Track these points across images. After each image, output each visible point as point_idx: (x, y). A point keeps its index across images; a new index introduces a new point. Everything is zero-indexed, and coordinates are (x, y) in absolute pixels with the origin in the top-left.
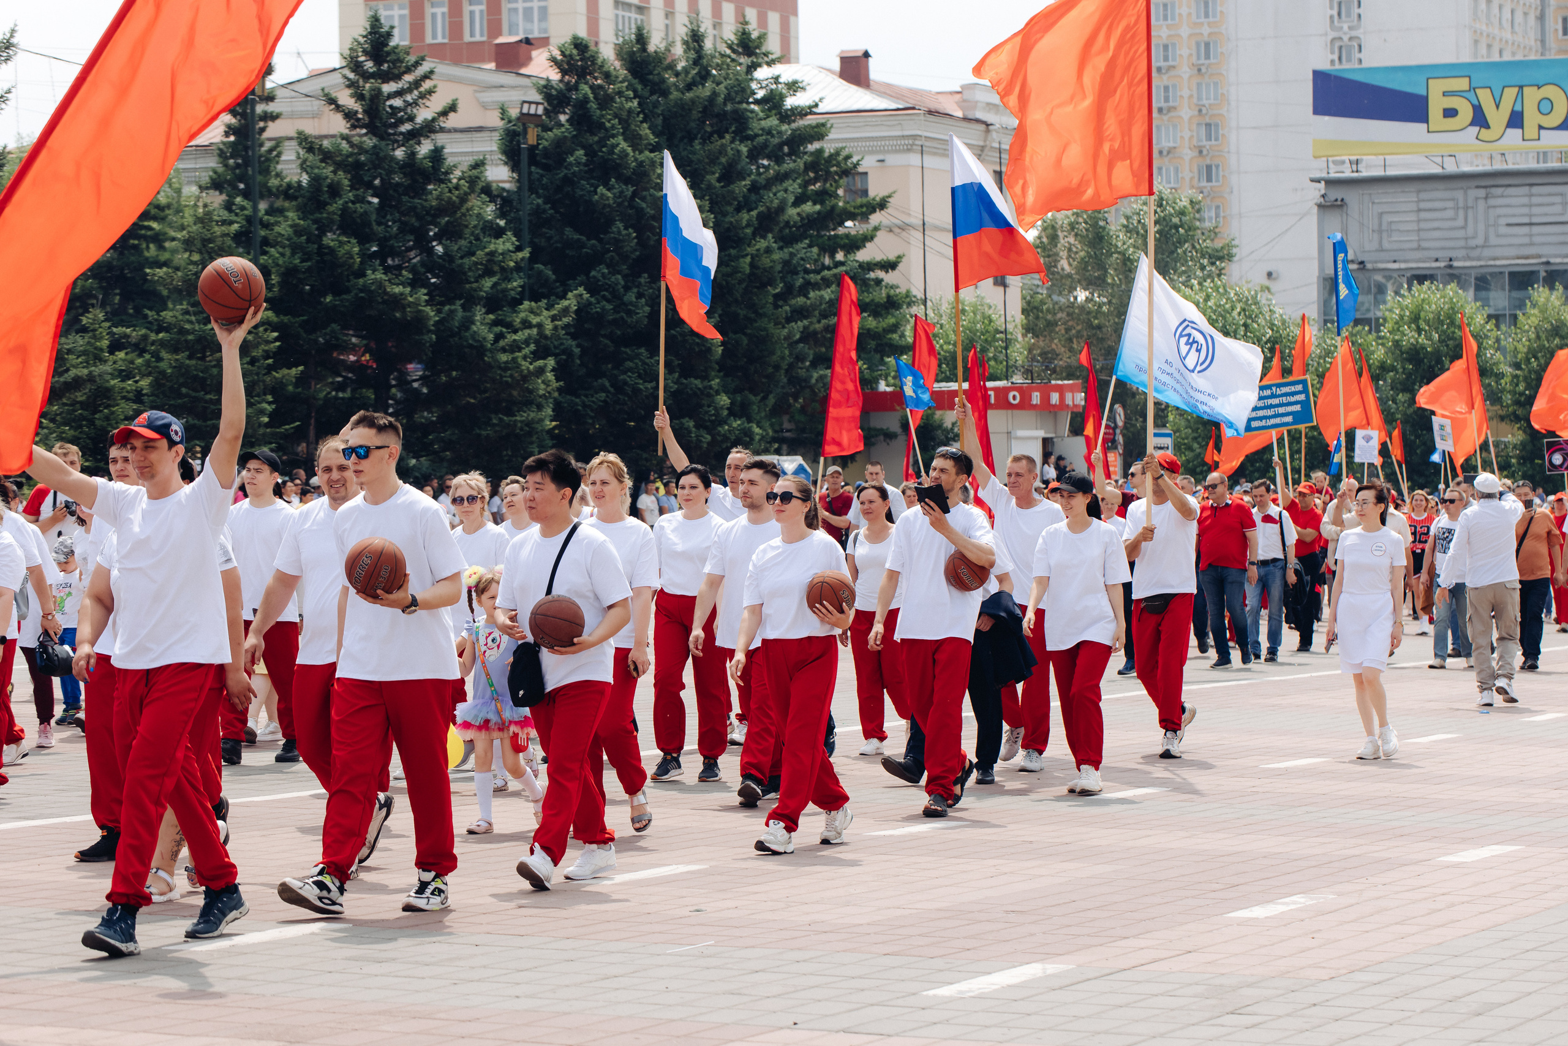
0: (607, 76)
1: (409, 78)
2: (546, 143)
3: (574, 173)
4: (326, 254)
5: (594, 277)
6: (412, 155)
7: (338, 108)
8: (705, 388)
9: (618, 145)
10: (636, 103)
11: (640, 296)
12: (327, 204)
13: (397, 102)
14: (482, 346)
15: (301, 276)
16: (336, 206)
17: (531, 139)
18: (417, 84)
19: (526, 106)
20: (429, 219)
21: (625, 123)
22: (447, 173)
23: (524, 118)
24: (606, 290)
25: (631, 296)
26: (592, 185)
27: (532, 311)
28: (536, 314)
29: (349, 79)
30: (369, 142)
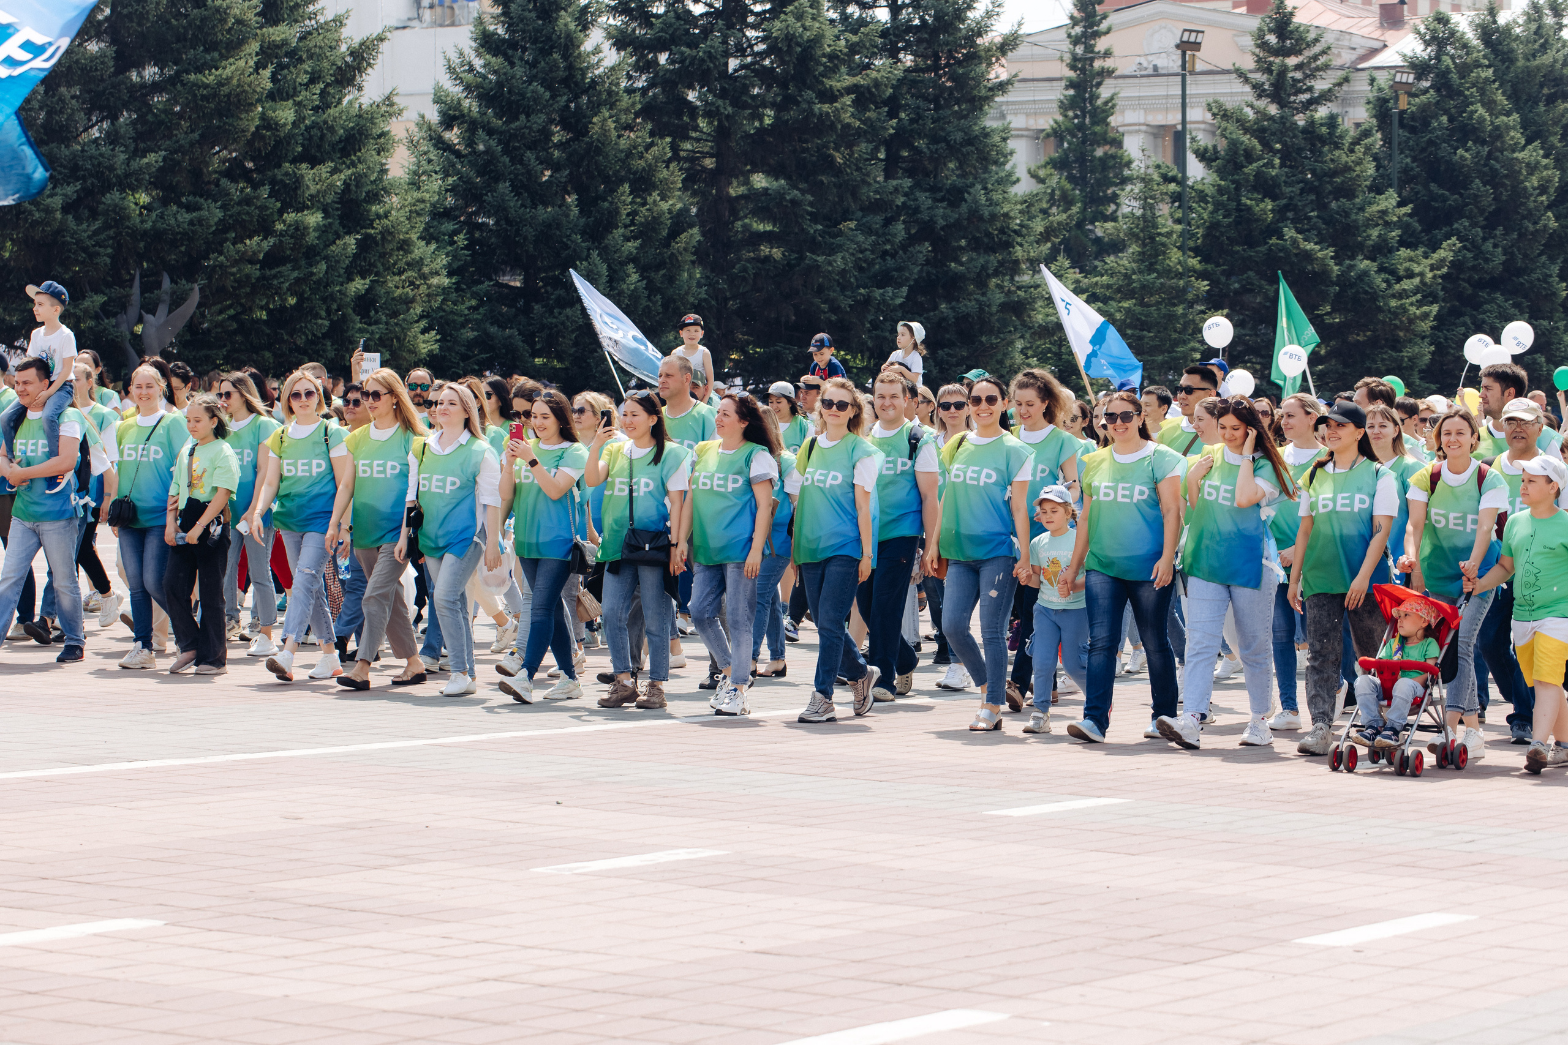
0: (1465, 46)
1: (1308, 53)
2: (1414, 109)
3: (1437, 137)
4: (1241, 210)
5: (1457, 229)
6: (1312, 123)
7: (1247, 80)
8: (1553, 328)
9: (1476, 112)
10: (1491, 71)
11: (1495, 246)
12: (1243, 167)
13: (1298, 75)
14: (1375, 292)
15: (1223, 230)
16: (1251, 169)
17: (1403, 103)
18: (1315, 58)
19: (1399, 75)
20: (1328, 180)
21: (1482, 91)
22: (1341, 137)
23: (1396, 86)
24: (1467, 240)
25: (1489, 246)
26: (1451, 146)
27: (1411, 260)
28: (1419, 264)
29: (1258, 56)
30: (1273, 110)
